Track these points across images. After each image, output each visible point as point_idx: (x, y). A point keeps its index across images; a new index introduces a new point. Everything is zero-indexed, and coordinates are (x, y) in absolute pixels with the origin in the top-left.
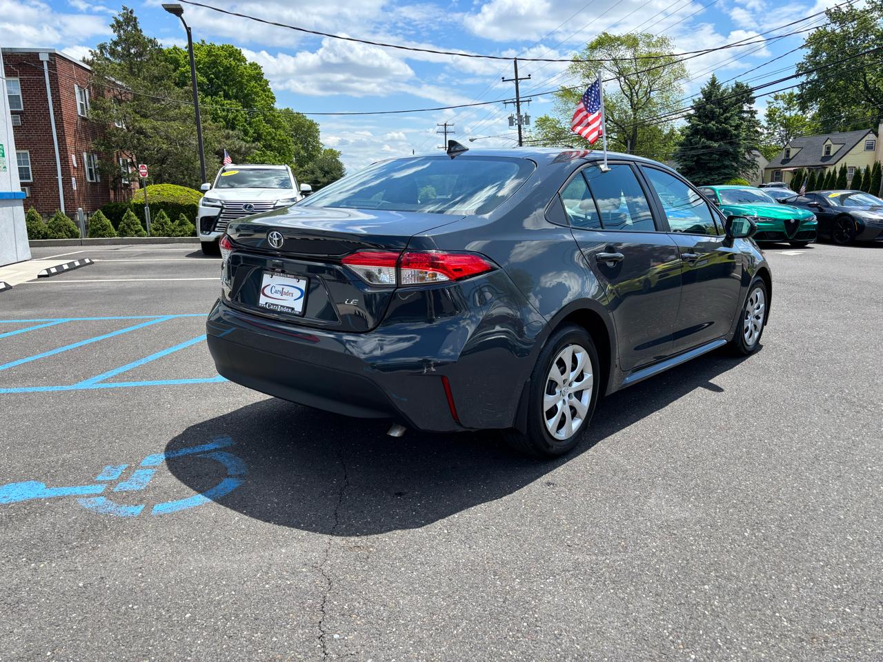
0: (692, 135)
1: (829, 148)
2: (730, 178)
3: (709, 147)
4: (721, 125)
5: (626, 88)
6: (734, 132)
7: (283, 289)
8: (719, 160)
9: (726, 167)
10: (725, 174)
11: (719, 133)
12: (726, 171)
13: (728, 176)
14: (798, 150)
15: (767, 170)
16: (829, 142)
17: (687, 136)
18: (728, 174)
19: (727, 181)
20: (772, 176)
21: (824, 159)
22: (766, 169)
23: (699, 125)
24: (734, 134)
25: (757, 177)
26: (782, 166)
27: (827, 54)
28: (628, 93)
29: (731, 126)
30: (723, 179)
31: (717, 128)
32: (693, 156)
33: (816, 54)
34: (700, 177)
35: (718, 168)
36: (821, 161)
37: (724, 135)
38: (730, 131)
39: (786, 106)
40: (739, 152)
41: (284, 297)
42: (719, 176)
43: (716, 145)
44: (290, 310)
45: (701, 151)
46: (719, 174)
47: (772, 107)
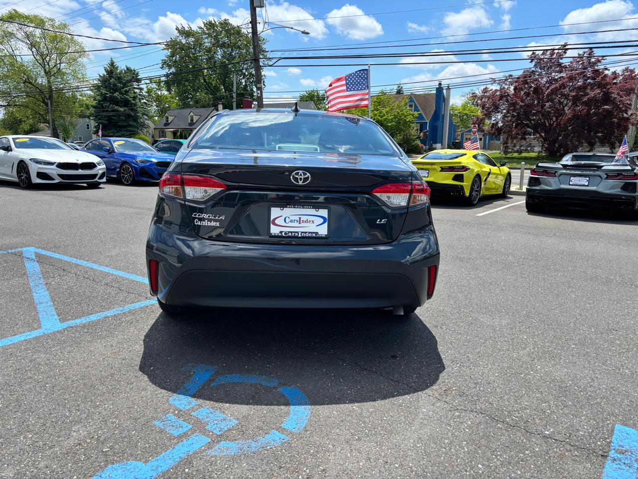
0: (102, 101)
1: (192, 117)
2: (134, 134)
3: (118, 111)
4: (123, 96)
5: (38, 57)
6: (133, 102)
7: (300, 218)
8: (125, 121)
9: (131, 126)
10: (131, 131)
11: (122, 101)
12: (131, 129)
13: (133, 132)
14: (173, 117)
15: (156, 130)
16: (192, 114)
17: (99, 101)
18: (133, 131)
19: (133, 135)
20: (159, 134)
21: (191, 124)
22: (154, 129)
23: (107, 94)
24: (133, 104)
25: (150, 134)
26: (164, 127)
27: (180, 56)
28: (41, 61)
29: (131, 97)
30: (130, 134)
31: (121, 98)
32: (105, 116)
33: (173, 55)
34: (113, 132)
35: (125, 126)
36: (189, 125)
37: (126, 103)
38: (129, 101)
39: (157, 87)
40: (138, 116)
41: (302, 225)
42: (126, 132)
43: (122, 109)
44: (314, 235)
45: (112, 114)
46: (127, 131)
47: (149, 87)
